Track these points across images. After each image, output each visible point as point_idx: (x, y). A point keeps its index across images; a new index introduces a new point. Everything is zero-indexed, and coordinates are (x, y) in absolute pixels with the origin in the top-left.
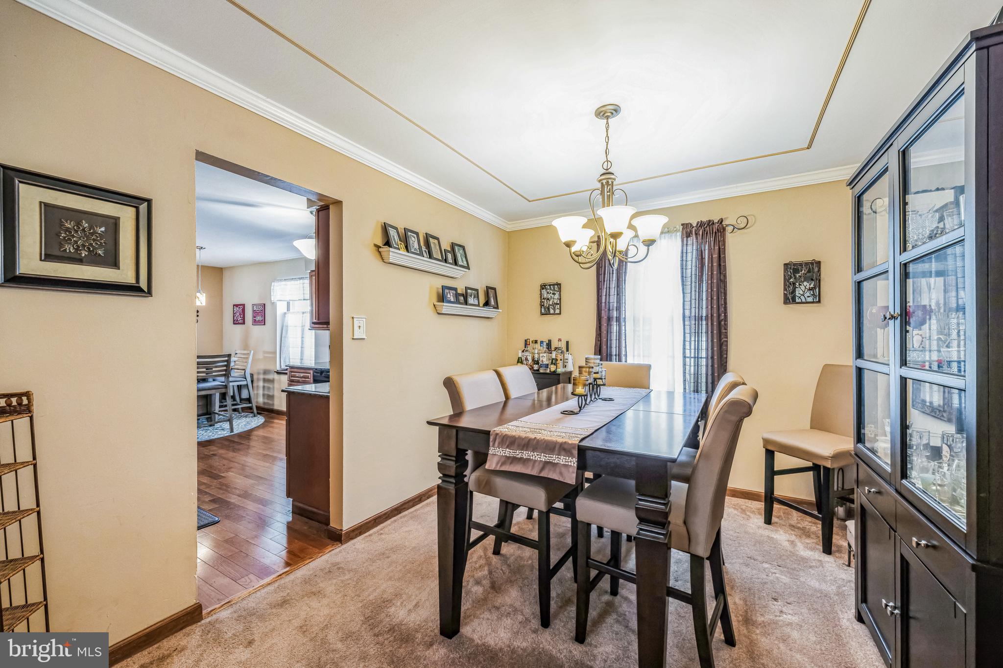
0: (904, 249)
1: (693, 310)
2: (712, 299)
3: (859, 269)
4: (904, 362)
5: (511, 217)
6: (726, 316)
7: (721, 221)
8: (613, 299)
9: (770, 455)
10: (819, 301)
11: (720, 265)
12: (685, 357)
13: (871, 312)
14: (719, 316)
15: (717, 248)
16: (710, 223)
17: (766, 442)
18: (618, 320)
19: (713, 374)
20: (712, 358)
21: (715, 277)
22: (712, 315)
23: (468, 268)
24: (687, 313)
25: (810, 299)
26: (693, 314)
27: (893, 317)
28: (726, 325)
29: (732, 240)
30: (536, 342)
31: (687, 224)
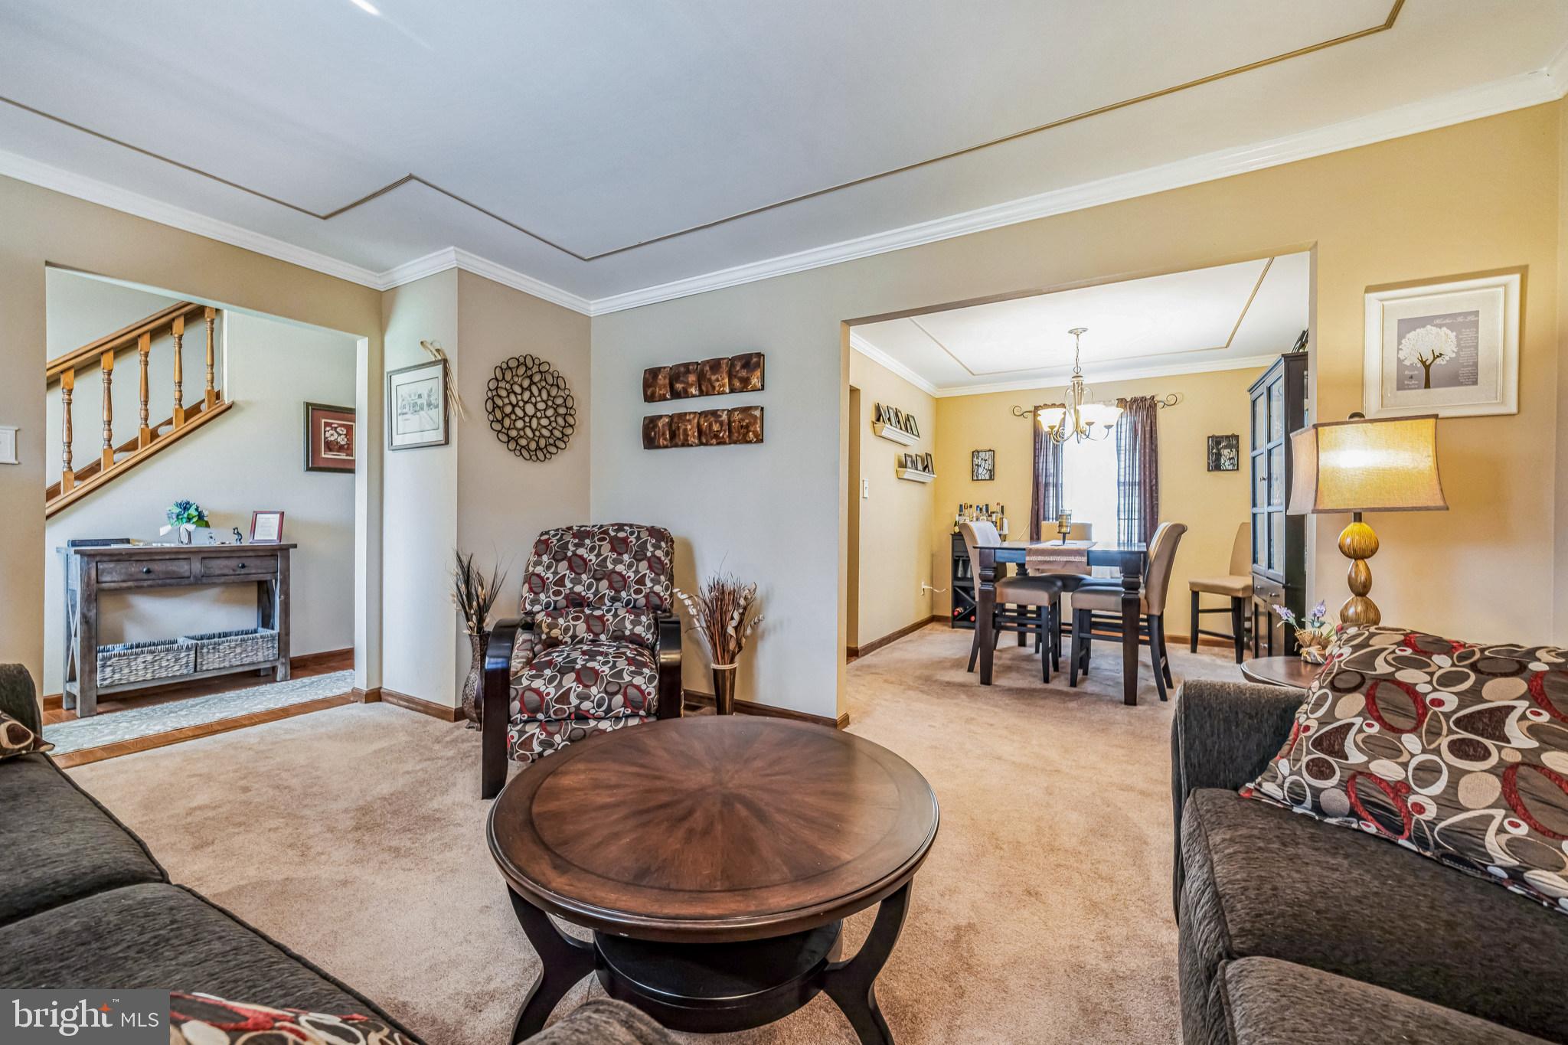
0: (1269, 441)
1: (1127, 476)
2: (1145, 466)
3: (1254, 448)
4: (1269, 504)
5: (941, 386)
6: (1157, 482)
7: (1153, 398)
8: (1051, 466)
9: (1195, 595)
10: (1238, 469)
11: (1151, 436)
12: (1119, 519)
13: (1259, 477)
14: (1151, 481)
15: (1149, 421)
16: (1143, 399)
17: (1192, 585)
18: (1056, 485)
19: (1145, 533)
20: (1145, 518)
21: (1147, 447)
22: (1145, 481)
23: (918, 436)
24: (1122, 480)
25: (1231, 467)
26: (1127, 480)
27: (1264, 479)
28: (1157, 489)
29: (1162, 414)
30: (971, 506)
31: (1122, 399)
